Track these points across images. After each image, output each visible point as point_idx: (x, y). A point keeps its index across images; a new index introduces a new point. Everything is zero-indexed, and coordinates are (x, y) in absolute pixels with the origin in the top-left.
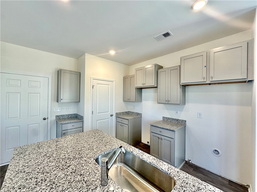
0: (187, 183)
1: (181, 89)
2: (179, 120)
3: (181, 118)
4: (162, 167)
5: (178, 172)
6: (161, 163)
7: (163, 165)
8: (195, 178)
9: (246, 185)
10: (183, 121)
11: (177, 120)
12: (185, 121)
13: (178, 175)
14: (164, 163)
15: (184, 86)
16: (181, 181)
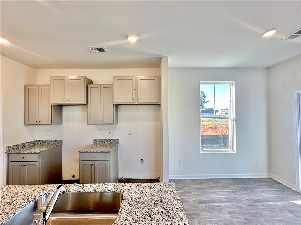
0: (131, 190)
1: (114, 108)
2: (112, 140)
3: (114, 138)
4: (108, 189)
5: (123, 185)
6: (106, 186)
7: (109, 186)
8: (136, 184)
9: (158, 177)
10: (116, 140)
11: (110, 140)
12: (118, 140)
13: (124, 188)
14: (109, 185)
15: (117, 106)
16: (127, 191)
